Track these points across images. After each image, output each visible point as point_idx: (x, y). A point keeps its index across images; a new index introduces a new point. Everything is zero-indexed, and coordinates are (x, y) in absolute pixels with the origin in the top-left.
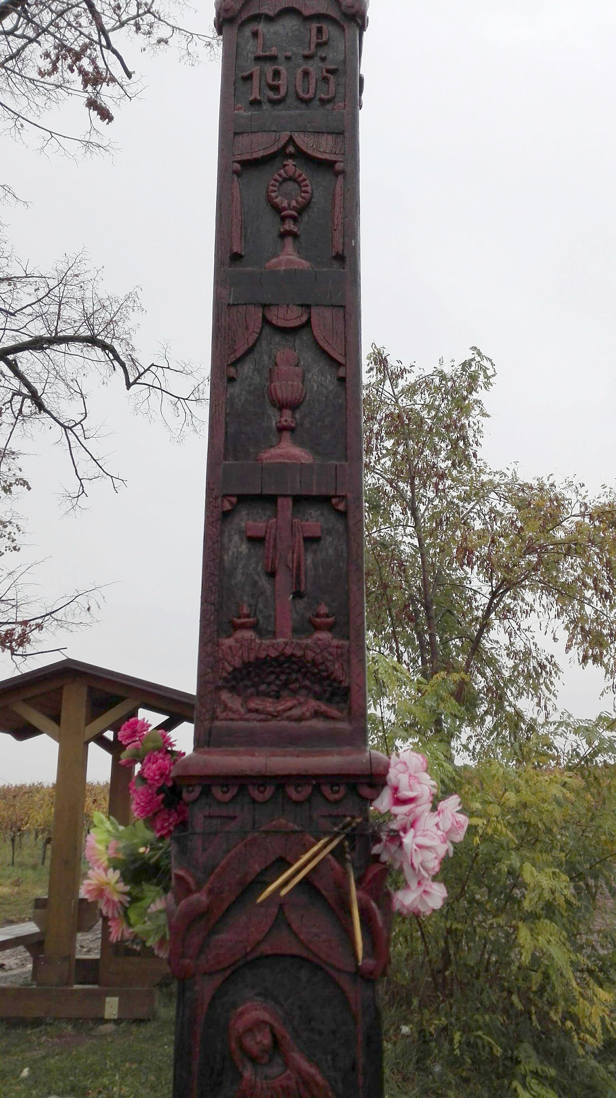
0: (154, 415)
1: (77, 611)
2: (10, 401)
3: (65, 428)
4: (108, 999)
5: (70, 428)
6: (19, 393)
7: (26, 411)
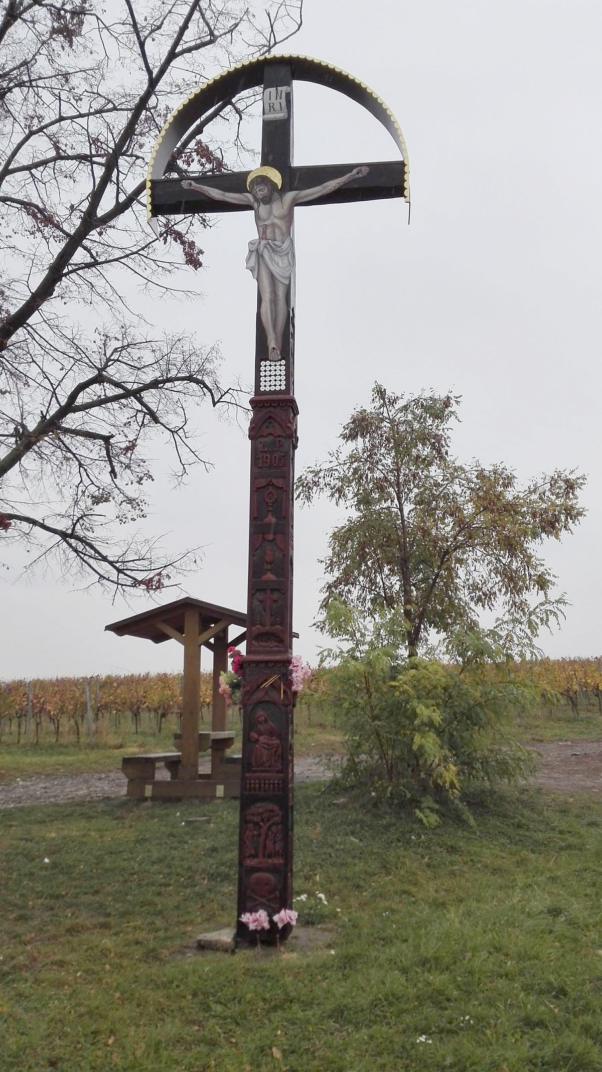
0: (232, 420)
1: (188, 562)
2: (136, 416)
3: (173, 432)
4: (218, 787)
5: (176, 432)
6: (141, 411)
7: (146, 422)
